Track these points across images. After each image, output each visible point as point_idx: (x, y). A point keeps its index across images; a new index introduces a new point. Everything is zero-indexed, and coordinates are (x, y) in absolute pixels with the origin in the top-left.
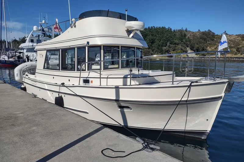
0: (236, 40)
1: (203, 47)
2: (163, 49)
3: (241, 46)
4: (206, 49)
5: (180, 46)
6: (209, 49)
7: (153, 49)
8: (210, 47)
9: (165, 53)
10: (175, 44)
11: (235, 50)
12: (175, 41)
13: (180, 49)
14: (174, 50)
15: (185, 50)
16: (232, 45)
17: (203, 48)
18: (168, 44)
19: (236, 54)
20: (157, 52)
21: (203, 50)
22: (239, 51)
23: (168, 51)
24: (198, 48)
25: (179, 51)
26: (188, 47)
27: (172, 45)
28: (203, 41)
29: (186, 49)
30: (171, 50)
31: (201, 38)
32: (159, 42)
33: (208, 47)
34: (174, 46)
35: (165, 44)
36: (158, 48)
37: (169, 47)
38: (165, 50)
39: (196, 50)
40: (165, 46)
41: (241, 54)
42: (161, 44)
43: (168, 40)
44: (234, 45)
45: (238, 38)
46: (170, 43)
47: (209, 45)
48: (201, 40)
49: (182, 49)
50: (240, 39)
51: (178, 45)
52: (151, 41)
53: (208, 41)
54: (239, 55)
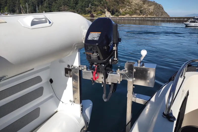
0: (140, 4)
1: (116, 8)
2: (86, 10)
3: (142, 9)
4: (119, 11)
5: (99, 8)
6: (121, 11)
7: (78, 9)
8: (122, 9)
9: (88, 14)
10: (96, 5)
11: (138, 11)
12: (95, 2)
13: (99, 10)
14: (95, 11)
15: (103, 11)
16: (137, 8)
17: (117, 10)
18: (90, 5)
19: (139, 15)
20: (81, 13)
21: (117, 11)
22: (142, 13)
23: (90, 12)
24: (113, 9)
25: (99, 12)
26: (105, 8)
27: (93, 6)
28: (116, 4)
29: (105, 10)
30: (92, 11)
31: (115, 1)
32: (82, 3)
33: (120, 9)
34: (94, 7)
35: (87, 5)
36: (82, 9)
37: (91, 8)
38: (88, 11)
39: (111, 11)
40: (88, 7)
41: (143, 15)
42: (84, 5)
43: (90, 2)
44: (138, 7)
45: (141, 2)
46: (91, 5)
47: (121, 7)
48: (115, 2)
49: (101, 10)
50: (142, 3)
51: (97, 6)
52: (75, 2)
53: (120, 4)
54: (141, 16)
